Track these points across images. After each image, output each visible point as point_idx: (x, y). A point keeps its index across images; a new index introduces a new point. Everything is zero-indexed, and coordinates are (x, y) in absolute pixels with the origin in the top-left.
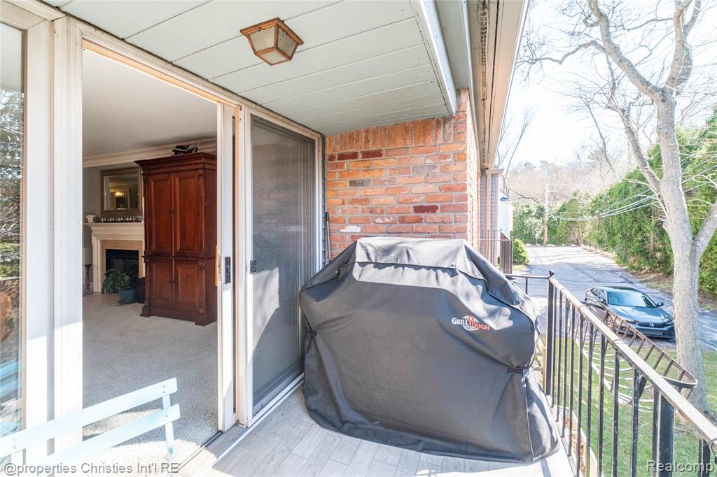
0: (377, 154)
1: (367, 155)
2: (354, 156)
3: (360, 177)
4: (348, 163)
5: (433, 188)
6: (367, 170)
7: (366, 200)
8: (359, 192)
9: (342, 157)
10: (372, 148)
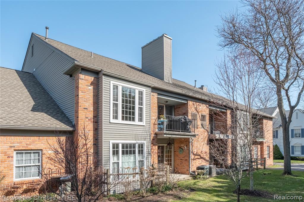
0: (180, 108)
1: (179, 108)
2: (177, 108)
3: (178, 111)
4: (177, 109)
5: (185, 111)
6: (179, 109)
7: (179, 113)
8: (178, 112)
9: (176, 108)
10: (179, 107)
